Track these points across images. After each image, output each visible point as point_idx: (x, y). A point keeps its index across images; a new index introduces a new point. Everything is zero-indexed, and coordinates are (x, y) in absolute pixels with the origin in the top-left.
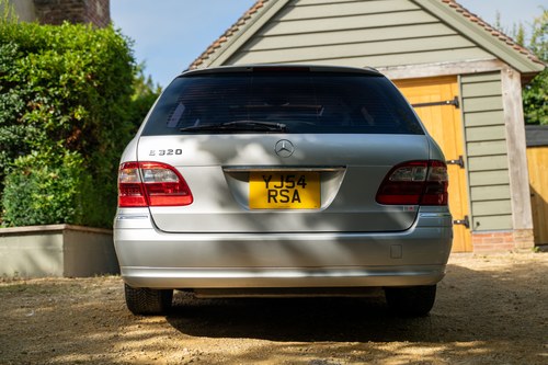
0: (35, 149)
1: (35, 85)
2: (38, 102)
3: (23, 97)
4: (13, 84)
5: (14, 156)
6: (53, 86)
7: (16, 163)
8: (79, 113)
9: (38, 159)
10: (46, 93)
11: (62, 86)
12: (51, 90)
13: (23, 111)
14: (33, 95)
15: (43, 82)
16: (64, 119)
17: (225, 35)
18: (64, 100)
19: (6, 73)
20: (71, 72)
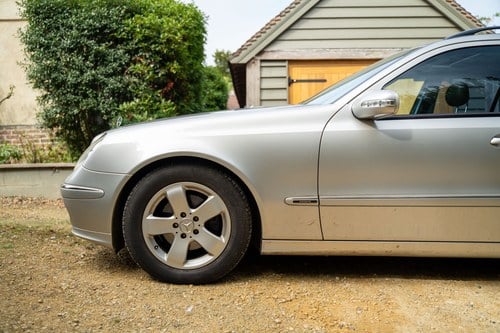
0: (136, 97)
1: (140, 41)
2: (141, 56)
3: (128, 52)
4: (122, 41)
5: (119, 102)
6: (155, 43)
7: (121, 108)
8: (175, 67)
9: (139, 105)
10: (148, 49)
11: (162, 44)
12: (153, 46)
13: (128, 65)
14: (136, 51)
15: (146, 39)
16: (162, 73)
17: (280, 15)
18: (163, 56)
19: (116, 31)
20: (169, 32)
